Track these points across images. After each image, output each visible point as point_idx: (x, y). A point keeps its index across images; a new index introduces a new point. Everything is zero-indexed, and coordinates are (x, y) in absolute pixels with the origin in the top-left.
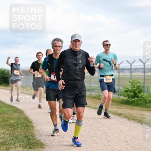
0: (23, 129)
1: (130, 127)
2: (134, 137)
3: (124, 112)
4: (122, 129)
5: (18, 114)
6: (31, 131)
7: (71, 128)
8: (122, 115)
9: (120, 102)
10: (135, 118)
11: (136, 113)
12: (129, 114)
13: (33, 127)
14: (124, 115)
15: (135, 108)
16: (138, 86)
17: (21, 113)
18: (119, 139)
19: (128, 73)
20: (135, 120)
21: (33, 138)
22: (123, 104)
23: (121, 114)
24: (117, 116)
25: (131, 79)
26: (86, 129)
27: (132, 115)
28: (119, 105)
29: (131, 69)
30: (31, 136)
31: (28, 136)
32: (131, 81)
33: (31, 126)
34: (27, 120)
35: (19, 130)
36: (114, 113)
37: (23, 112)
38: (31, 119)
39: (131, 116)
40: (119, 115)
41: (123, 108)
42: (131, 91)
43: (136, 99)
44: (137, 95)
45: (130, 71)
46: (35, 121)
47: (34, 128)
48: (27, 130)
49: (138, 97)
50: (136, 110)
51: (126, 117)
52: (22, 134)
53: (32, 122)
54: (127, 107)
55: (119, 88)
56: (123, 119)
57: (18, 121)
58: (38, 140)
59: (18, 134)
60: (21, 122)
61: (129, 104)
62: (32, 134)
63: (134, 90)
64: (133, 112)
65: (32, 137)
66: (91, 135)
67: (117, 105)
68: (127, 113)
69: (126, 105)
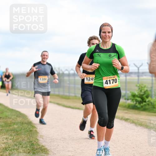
0: (27, 134)
1: (137, 132)
2: (142, 143)
3: (131, 117)
4: (128, 135)
5: (21, 118)
6: (34, 136)
8: (129, 121)
9: (127, 106)
12: (136, 119)
13: (36, 132)
14: (131, 120)
15: (143, 113)
16: (145, 90)
17: (24, 118)
18: (126, 145)
19: (135, 76)
20: (142, 125)
21: (37, 144)
22: (131, 109)
24: (124, 121)
25: (138, 83)
27: (139, 120)
28: (125, 110)
29: (138, 73)
30: (35, 141)
31: (31, 142)
32: (138, 85)
33: (34, 131)
34: (30, 125)
35: (23, 135)
36: (121, 118)
37: (27, 116)
38: (35, 124)
40: (126, 120)
42: (138, 96)
44: (144, 100)
46: (39, 126)
47: (38, 133)
48: (31, 135)
49: (145, 102)
50: (143, 115)
51: (133, 122)
52: (26, 140)
53: (36, 127)
55: (126, 93)
56: (130, 125)
57: (21, 127)
58: (42, 146)
59: (22, 139)
60: (25, 127)
61: (136, 109)
62: (36, 140)
63: (142, 94)
64: (140, 117)
65: (35, 143)
67: (124, 110)
69: (134, 110)
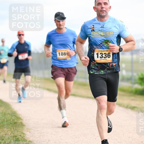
6: (19, 129)
21: (22, 139)
30: (20, 136)
33: (20, 123)
34: (15, 116)
38: (20, 115)
46: (25, 117)
48: (16, 128)
53: (22, 118)
62: (22, 134)
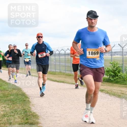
0: (21, 103)
1: (111, 101)
3: (106, 89)
4: (104, 103)
5: (17, 90)
6: (27, 105)
7: (61, 102)
10: (115, 94)
11: (116, 89)
12: (110, 90)
13: (29, 102)
14: (106, 91)
15: (115, 85)
16: (117, 67)
17: (19, 90)
18: (102, 111)
19: (109, 56)
20: (115, 95)
22: (105, 82)
23: (103, 90)
26: (74, 103)
27: (113, 91)
31: (25, 109)
32: (112, 62)
33: (27, 100)
34: (24, 96)
35: (18, 104)
37: (21, 89)
38: (28, 95)
39: (111, 91)
41: (105, 85)
42: (112, 71)
43: (116, 77)
44: (117, 75)
45: (111, 54)
46: (31, 97)
47: (31, 102)
49: (117, 76)
50: (116, 87)
51: (107, 93)
52: (20, 108)
53: (29, 97)
54: (108, 85)
56: (105, 95)
57: (17, 97)
58: (34, 113)
59: (17, 108)
60: (19, 98)
61: (110, 82)
62: (29, 108)
63: (115, 70)
64: (113, 89)
65: (28, 110)
66: (78, 108)
68: (109, 90)
69: (108, 83)
